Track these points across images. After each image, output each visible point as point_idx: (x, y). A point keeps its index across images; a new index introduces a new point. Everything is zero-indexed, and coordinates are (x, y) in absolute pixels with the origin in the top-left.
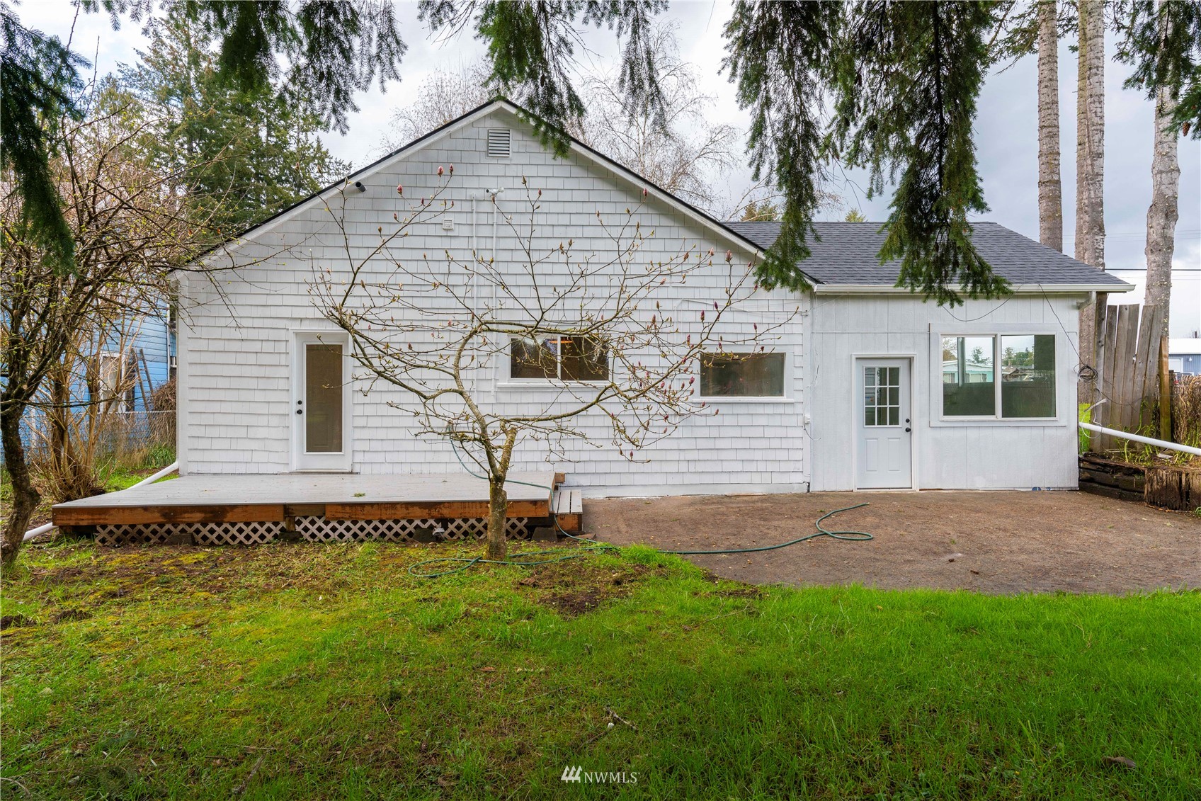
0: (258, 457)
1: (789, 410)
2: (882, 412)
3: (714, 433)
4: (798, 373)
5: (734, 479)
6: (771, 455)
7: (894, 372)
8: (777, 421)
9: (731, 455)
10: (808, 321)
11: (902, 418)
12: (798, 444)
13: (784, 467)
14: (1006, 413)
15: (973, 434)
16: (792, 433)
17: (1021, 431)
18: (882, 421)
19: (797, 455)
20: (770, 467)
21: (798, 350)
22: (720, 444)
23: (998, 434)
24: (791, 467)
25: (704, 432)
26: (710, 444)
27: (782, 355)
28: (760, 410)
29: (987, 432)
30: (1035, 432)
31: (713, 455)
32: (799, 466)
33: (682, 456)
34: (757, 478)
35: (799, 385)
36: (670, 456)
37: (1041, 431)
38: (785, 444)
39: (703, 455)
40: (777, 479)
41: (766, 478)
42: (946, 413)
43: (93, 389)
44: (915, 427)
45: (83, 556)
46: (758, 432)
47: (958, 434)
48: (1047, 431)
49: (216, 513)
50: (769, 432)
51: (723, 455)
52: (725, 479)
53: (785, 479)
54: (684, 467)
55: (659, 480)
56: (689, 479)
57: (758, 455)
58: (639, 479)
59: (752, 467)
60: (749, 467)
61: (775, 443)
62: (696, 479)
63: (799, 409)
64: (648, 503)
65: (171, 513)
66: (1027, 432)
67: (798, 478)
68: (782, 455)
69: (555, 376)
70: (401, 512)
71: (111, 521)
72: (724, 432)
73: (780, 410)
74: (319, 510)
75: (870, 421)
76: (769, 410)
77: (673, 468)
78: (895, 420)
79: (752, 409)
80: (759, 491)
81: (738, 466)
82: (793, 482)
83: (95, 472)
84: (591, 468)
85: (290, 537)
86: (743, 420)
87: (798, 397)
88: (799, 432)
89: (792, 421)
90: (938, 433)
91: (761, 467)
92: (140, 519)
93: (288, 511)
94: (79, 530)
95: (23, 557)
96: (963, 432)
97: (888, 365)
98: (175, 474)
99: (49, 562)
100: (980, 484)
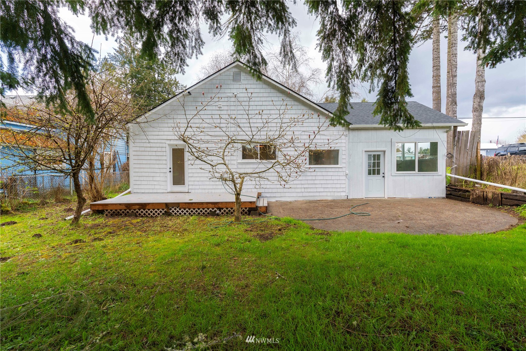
0: (157, 187)
1: (340, 170)
2: (374, 170)
3: (314, 178)
4: (344, 157)
5: (321, 194)
6: (334, 186)
7: (379, 156)
8: (336, 174)
9: (320, 186)
10: (347, 138)
11: (381, 172)
12: (343, 182)
13: (338, 190)
14: (420, 170)
15: (407, 178)
16: (341, 178)
17: (425, 177)
18: (374, 174)
19: (343, 186)
20: (334, 190)
21: (344, 149)
22: (316, 182)
23: (416, 178)
24: (341, 190)
25: (310, 178)
26: (312, 182)
27: (338, 150)
28: (330, 170)
29: (413, 177)
30: (430, 177)
31: (314, 186)
32: (344, 190)
33: (302, 186)
34: (329, 194)
35: (344, 161)
36: (298, 186)
37: (432, 177)
38: (339, 182)
39: (310, 186)
40: (336, 194)
41: (332, 194)
42: (397, 170)
43: (102, 164)
44: (386, 175)
45: (100, 220)
46: (330, 178)
47: (402, 178)
48: (434, 177)
49: (143, 206)
50: (333, 178)
51: (317, 186)
52: (317, 194)
53: (339, 194)
54: (303, 190)
55: (294, 195)
56: (305, 194)
57: (329, 186)
58: (287, 195)
60: (326, 190)
61: (335, 182)
62: (307, 194)
63: (344, 169)
64: (290, 203)
65: (129, 206)
66: (427, 177)
67: (344, 194)
68: (338, 186)
69: (257, 158)
70: (205, 206)
71: (109, 208)
72: (317, 178)
73: (337, 170)
74: (177, 205)
75: (370, 173)
76: (333, 170)
77: (299, 190)
78: (379, 173)
79: (327, 170)
80: (330, 198)
81: (322, 190)
82: (342, 195)
83: (103, 192)
84: (270, 191)
85: (168, 214)
86: (324, 174)
87: (344, 165)
88: (344, 178)
89: (341, 174)
90: (394, 178)
91: (331, 190)
92: (119, 208)
93: (167, 205)
94: (99, 211)
95: (81, 220)
96: (404, 177)
97: (376, 153)
98: (130, 192)
99: (90, 222)
100: (410, 196)
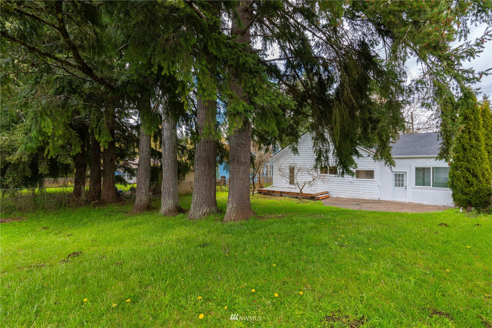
0: (283, 185)
1: (375, 182)
2: (399, 184)
3: (358, 186)
4: (377, 175)
5: (362, 196)
6: (371, 191)
7: (403, 175)
8: (372, 184)
9: (362, 191)
10: (379, 164)
11: (404, 186)
12: (377, 189)
14: (433, 186)
15: (424, 191)
16: (375, 187)
17: (439, 191)
18: (399, 186)
19: (377, 192)
20: (370, 194)
21: (377, 170)
22: (359, 188)
23: (431, 191)
24: (375, 194)
25: (356, 186)
26: (357, 188)
27: (374, 171)
28: (368, 182)
29: (428, 190)
30: (443, 191)
31: (358, 190)
32: (377, 194)
33: (351, 190)
34: (367, 196)
35: (377, 177)
36: (349, 190)
38: (374, 189)
39: (356, 190)
40: (372, 196)
41: (369, 196)
42: (416, 185)
43: (263, 174)
44: (407, 188)
45: (260, 195)
46: (368, 186)
47: (419, 190)
49: (273, 192)
50: (370, 187)
51: (360, 191)
52: (360, 195)
53: (374, 197)
54: (351, 192)
55: (347, 194)
56: (352, 195)
57: (368, 191)
58: (343, 194)
59: (366, 193)
60: (365, 193)
61: (372, 189)
62: (354, 195)
63: (377, 182)
64: (341, 198)
65: (269, 191)
66: (441, 191)
67: (376, 197)
68: (373, 192)
69: (327, 173)
71: (263, 191)
72: (360, 186)
73: (373, 182)
74: (284, 192)
75: (396, 185)
76: (370, 182)
77: (349, 192)
78: (403, 186)
79: (366, 182)
80: (368, 199)
81: (363, 193)
82: (376, 198)
83: (264, 185)
84: (334, 191)
85: (281, 196)
86: (364, 184)
87: (377, 180)
88: (377, 187)
89: (376, 185)
90: (414, 190)
91: (368, 194)
92: (266, 192)
93: (281, 192)
94: (260, 192)
95: (254, 194)
96: (421, 190)
97: (401, 173)
98: (273, 186)
99: (257, 195)
100: (426, 203)
